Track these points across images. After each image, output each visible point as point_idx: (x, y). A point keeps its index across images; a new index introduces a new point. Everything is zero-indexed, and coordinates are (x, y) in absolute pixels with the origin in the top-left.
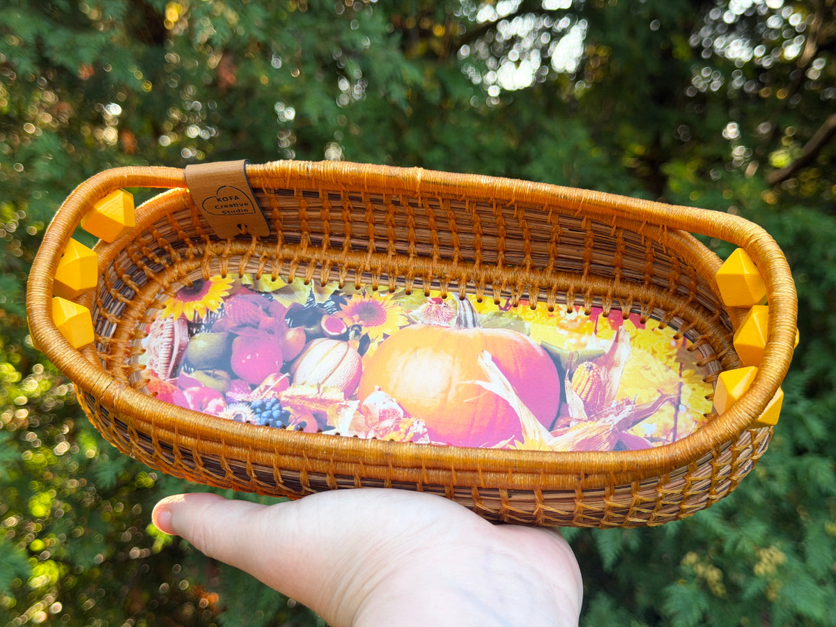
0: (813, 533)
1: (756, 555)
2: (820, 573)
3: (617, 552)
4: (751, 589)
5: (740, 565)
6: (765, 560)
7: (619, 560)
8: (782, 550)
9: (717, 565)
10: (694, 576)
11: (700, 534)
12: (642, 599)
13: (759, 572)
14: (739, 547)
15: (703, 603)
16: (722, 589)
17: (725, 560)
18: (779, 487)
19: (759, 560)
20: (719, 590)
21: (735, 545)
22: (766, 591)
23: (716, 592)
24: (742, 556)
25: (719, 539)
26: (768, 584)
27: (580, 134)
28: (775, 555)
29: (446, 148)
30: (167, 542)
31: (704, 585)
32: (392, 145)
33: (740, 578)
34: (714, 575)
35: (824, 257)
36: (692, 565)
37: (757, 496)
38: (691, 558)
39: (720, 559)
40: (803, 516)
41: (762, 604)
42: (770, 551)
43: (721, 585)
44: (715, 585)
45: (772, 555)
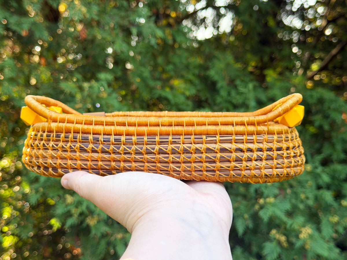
0: (324, 221)
1: (300, 230)
2: (327, 238)
3: (244, 229)
4: (298, 244)
5: (293, 234)
6: (303, 232)
7: (245, 233)
8: (311, 228)
9: (285, 235)
10: (275, 239)
11: (277, 222)
12: (254, 249)
13: (301, 237)
14: (293, 226)
15: (278, 250)
16: (286, 244)
17: (288, 232)
18: (311, 202)
19: (301, 232)
20: (285, 244)
21: (291, 226)
22: (304, 245)
23: (284, 246)
24: (294, 230)
25: (285, 223)
26: (305, 242)
27: (230, 58)
28: (308, 230)
29: (174, 64)
30: (58, 227)
31: (279, 243)
32: (152, 63)
33: (293, 240)
34: (283, 238)
35: (329, 108)
36: (274, 235)
37: (301, 206)
38: (274, 232)
39: (286, 232)
40: (321, 214)
41: (303, 250)
42: (306, 228)
43: (286, 242)
44: (283, 243)
45: (306, 230)
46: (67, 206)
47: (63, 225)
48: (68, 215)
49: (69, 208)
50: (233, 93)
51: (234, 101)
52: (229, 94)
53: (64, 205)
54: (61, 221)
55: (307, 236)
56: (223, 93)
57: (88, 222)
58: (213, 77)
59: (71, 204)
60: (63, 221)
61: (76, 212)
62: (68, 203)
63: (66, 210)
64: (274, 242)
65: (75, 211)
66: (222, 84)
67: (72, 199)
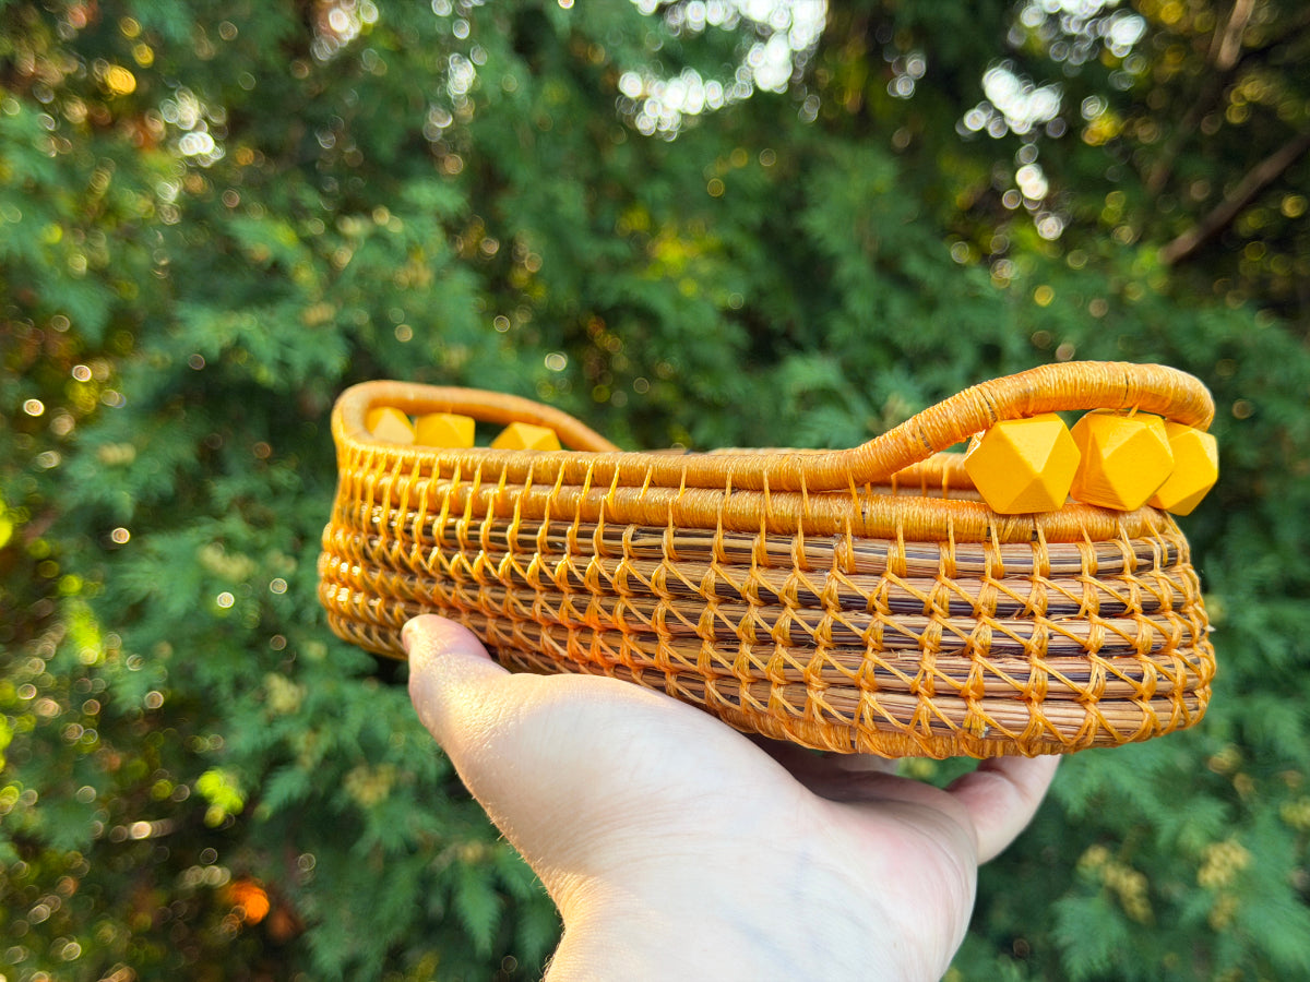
1: (1203, 852)
4: (1194, 909)
5: (1177, 868)
6: (1215, 861)
8: (1245, 845)
9: (1137, 867)
10: (1100, 884)
13: (1205, 881)
14: (1182, 840)
15: (1115, 929)
16: (1143, 905)
17: (1153, 860)
19: (1205, 861)
20: (1139, 909)
21: (1174, 837)
22: (1210, 913)
23: (1134, 913)
24: (1176, 851)
25: (1150, 826)
26: (1213, 900)
28: (1233, 853)
31: (1116, 899)
33: (1176, 891)
34: (1131, 884)
36: (1098, 868)
38: (1095, 857)
39: (1143, 858)
41: (1202, 934)
42: (1226, 847)
43: (1144, 900)
44: (1131, 900)
45: (1227, 854)
46: (272, 721)
47: (253, 799)
48: (278, 758)
49: (281, 729)
50: (898, 305)
51: (901, 338)
52: (881, 311)
53: (260, 717)
54: (244, 784)
55: (1228, 878)
56: (859, 304)
57: (353, 791)
58: (820, 240)
59: (291, 715)
60: (251, 782)
61: (309, 747)
62: (278, 710)
63: (269, 737)
64: (1094, 895)
65: (308, 743)
66: (853, 268)
67: (293, 695)
